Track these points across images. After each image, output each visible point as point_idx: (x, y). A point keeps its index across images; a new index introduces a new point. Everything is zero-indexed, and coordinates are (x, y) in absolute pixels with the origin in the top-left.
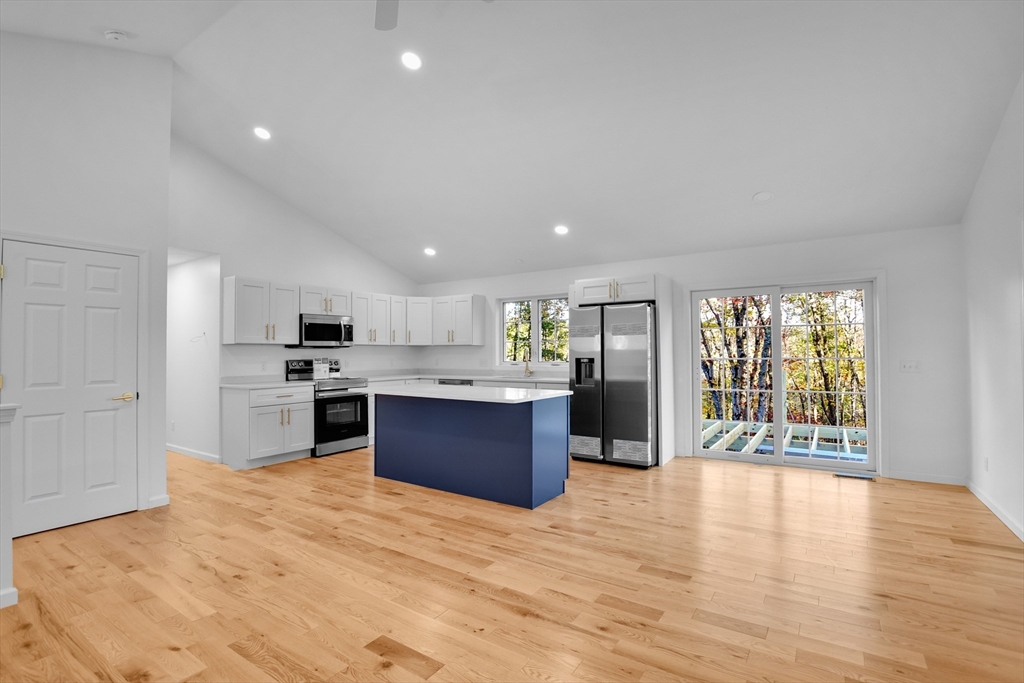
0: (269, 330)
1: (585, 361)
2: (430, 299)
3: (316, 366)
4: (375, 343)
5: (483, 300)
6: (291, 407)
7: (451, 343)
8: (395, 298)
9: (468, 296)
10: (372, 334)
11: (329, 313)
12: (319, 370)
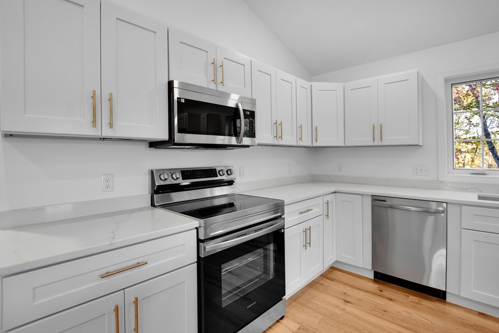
0: (99, 106)
2: (341, 84)
4: (282, 142)
7: (377, 143)
10: (278, 126)
11: (220, 88)
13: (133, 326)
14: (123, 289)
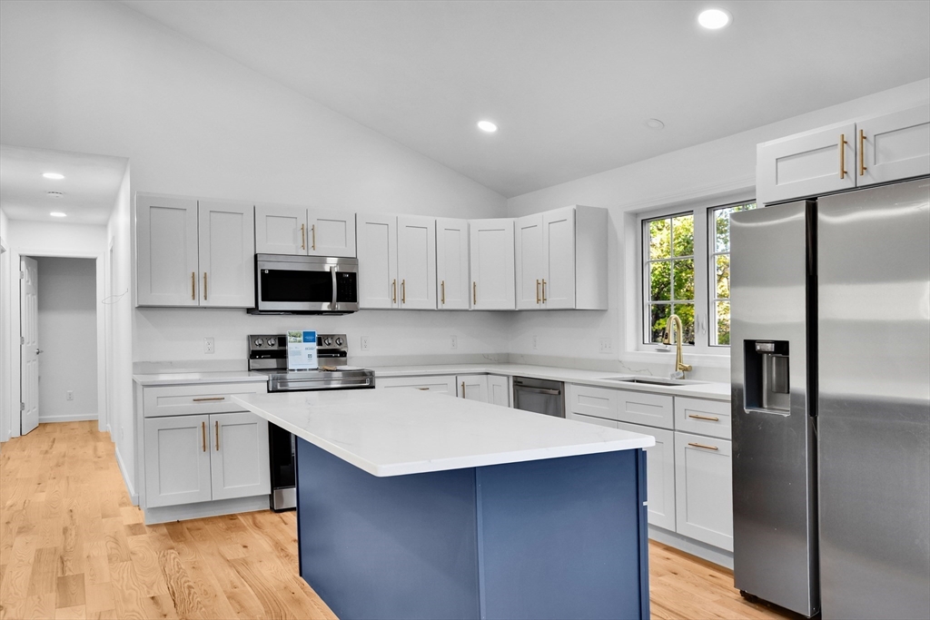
0: (199, 283)
1: (770, 347)
2: (510, 220)
3: (291, 347)
4: (404, 306)
5: (604, 215)
6: (222, 419)
7: (543, 306)
8: (444, 222)
9: (566, 212)
10: (398, 289)
11: (312, 253)
12: (298, 353)
13: (215, 444)
14: (209, 414)
